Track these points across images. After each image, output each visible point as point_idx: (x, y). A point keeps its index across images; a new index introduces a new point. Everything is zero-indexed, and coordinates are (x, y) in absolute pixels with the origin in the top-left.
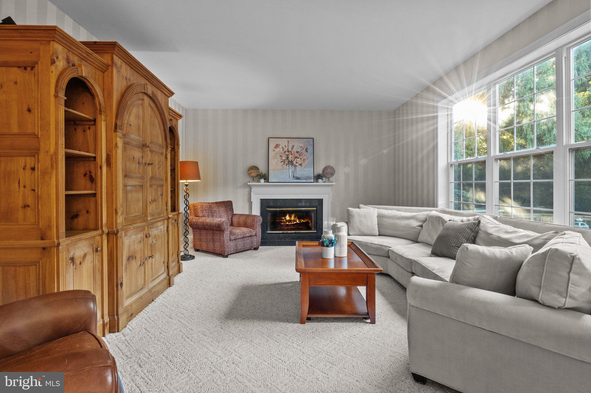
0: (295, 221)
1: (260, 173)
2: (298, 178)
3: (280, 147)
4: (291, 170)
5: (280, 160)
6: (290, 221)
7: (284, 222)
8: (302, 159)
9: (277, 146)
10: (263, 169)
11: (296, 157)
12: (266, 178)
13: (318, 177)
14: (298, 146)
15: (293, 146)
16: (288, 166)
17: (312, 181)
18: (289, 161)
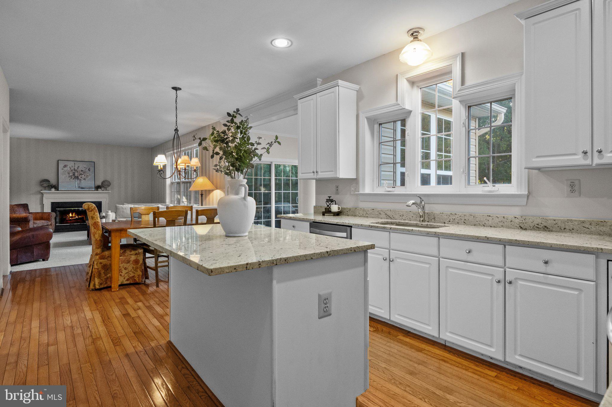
0: (75, 217)
1: (51, 184)
2: (82, 188)
3: (68, 167)
4: (77, 183)
5: (68, 176)
6: (72, 217)
7: (68, 218)
8: (86, 176)
9: (65, 166)
10: (53, 181)
11: (81, 174)
12: (56, 188)
13: (98, 188)
14: (82, 166)
15: (78, 167)
16: (74, 180)
17: (94, 190)
18: (75, 177)
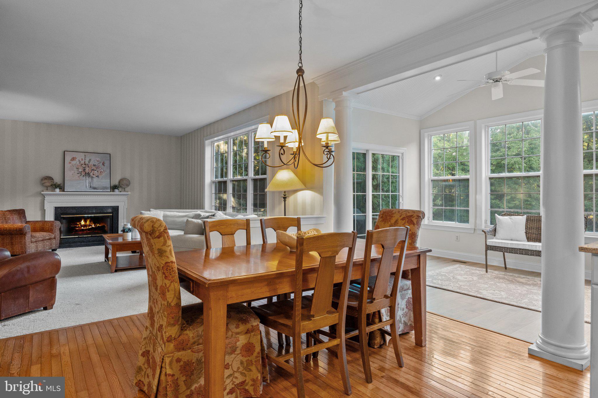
0: (90, 225)
1: (55, 183)
2: (94, 188)
3: (77, 160)
4: (87, 181)
5: (76, 172)
6: (85, 226)
7: (79, 227)
8: (99, 172)
9: (73, 159)
10: (58, 180)
11: (93, 170)
12: (62, 188)
13: (114, 188)
14: (94, 160)
15: (90, 160)
16: (84, 177)
17: (109, 190)
18: (86, 173)
